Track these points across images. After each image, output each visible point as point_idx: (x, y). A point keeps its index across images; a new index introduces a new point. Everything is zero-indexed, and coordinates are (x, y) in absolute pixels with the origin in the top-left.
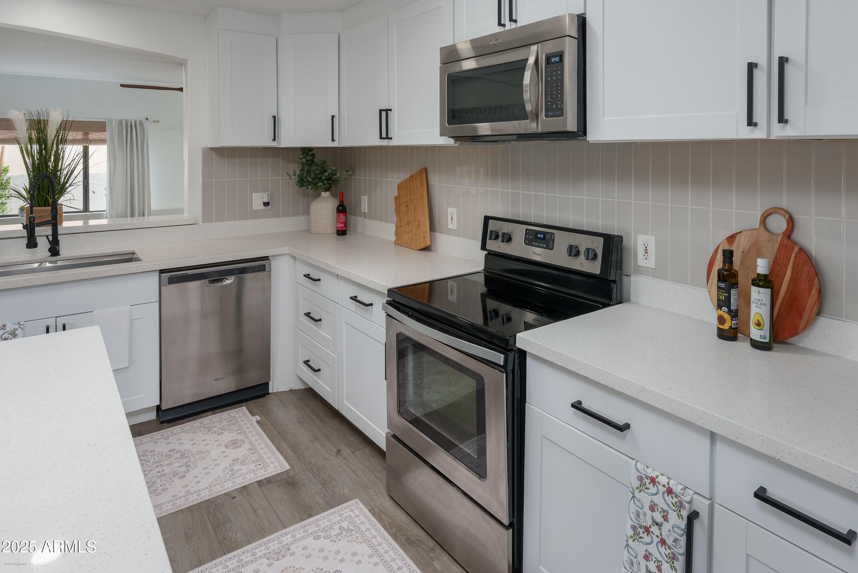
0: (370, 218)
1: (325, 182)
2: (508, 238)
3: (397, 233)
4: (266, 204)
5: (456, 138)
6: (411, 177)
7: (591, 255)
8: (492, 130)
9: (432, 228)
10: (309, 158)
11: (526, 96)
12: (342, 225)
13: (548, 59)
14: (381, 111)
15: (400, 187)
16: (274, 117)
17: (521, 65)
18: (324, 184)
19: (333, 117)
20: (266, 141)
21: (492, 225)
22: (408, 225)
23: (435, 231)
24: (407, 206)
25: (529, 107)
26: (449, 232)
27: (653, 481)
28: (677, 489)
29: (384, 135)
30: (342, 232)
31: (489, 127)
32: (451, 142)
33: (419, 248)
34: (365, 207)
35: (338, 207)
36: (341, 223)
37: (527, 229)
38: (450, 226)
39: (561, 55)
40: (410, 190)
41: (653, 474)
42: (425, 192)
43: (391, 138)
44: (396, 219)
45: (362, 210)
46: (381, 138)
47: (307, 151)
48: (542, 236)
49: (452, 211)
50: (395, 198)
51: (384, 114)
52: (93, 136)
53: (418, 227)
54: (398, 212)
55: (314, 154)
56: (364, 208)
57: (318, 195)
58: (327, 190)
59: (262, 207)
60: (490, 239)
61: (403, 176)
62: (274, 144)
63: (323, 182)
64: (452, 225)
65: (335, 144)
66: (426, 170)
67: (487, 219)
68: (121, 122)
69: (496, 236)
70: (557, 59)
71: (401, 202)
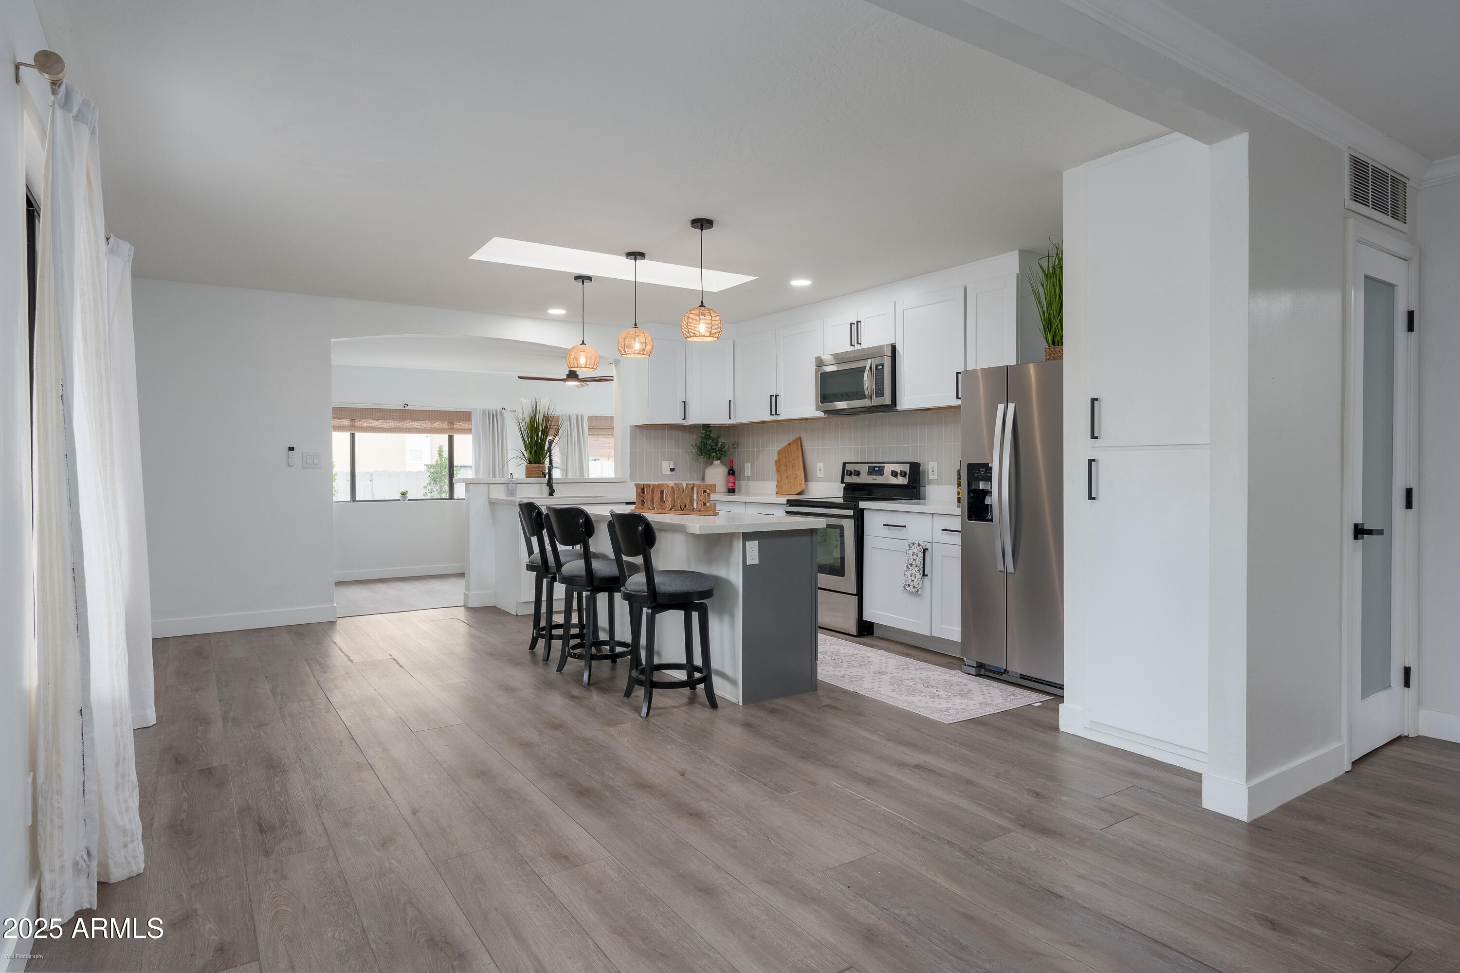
0: (753, 480)
1: (718, 452)
2: (858, 473)
3: (778, 486)
4: (672, 470)
5: (825, 412)
6: (789, 444)
7: (903, 474)
8: (848, 406)
9: (806, 480)
10: (708, 433)
11: (865, 387)
12: (733, 485)
13: (876, 367)
14: (771, 396)
15: (779, 453)
16: (684, 402)
17: (862, 370)
18: (717, 454)
19: (730, 401)
20: (678, 420)
21: (848, 467)
22: (788, 478)
23: (808, 481)
24: (786, 465)
25: (866, 393)
26: (818, 480)
27: (913, 544)
28: (921, 543)
29: (774, 413)
30: (731, 491)
31: (846, 404)
32: (822, 414)
33: (796, 493)
34: (748, 472)
35: (729, 471)
36: (732, 483)
37: (869, 466)
38: (819, 476)
39: (882, 365)
40: (788, 454)
41: (913, 541)
42: (800, 454)
43: (779, 415)
44: (776, 477)
45: (746, 475)
46: (771, 415)
47: (706, 427)
48: (877, 469)
49: (820, 465)
50: (775, 461)
51: (773, 399)
52: (457, 425)
53: (796, 478)
54: (778, 470)
55: (711, 431)
56: (748, 474)
57: (712, 463)
58: (719, 459)
59: (669, 472)
60: (847, 475)
61: (782, 444)
62: (684, 423)
63: (716, 452)
64: (820, 475)
65: (731, 422)
66: (800, 439)
67: (845, 464)
68: (484, 412)
69: (850, 473)
70: (881, 367)
71: (781, 463)
